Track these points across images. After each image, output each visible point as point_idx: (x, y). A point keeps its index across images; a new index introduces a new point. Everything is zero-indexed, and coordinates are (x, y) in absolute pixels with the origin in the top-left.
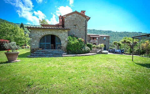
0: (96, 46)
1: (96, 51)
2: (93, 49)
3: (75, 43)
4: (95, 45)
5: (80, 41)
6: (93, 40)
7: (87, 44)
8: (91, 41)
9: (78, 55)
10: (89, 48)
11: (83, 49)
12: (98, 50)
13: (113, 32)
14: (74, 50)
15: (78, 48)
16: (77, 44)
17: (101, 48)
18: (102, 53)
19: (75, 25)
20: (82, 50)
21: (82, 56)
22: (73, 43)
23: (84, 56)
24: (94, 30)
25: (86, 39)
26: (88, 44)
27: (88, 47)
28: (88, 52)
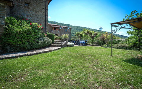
0: (59, 37)
1: (60, 44)
2: (55, 41)
3: (23, 30)
4: (57, 36)
5: (35, 28)
6: (55, 31)
7: (46, 34)
8: (53, 31)
9: (29, 53)
10: (50, 40)
11: (40, 42)
12: (63, 42)
13: (71, 26)
14: (20, 43)
15: (30, 39)
16: (29, 33)
17: (65, 40)
18: (68, 46)
19: (28, 4)
20: (38, 42)
21: (37, 54)
22: (19, 30)
23: (40, 53)
24: (55, 22)
25: (45, 26)
26: (48, 33)
27: (48, 38)
28: (49, 46)
